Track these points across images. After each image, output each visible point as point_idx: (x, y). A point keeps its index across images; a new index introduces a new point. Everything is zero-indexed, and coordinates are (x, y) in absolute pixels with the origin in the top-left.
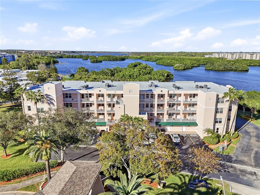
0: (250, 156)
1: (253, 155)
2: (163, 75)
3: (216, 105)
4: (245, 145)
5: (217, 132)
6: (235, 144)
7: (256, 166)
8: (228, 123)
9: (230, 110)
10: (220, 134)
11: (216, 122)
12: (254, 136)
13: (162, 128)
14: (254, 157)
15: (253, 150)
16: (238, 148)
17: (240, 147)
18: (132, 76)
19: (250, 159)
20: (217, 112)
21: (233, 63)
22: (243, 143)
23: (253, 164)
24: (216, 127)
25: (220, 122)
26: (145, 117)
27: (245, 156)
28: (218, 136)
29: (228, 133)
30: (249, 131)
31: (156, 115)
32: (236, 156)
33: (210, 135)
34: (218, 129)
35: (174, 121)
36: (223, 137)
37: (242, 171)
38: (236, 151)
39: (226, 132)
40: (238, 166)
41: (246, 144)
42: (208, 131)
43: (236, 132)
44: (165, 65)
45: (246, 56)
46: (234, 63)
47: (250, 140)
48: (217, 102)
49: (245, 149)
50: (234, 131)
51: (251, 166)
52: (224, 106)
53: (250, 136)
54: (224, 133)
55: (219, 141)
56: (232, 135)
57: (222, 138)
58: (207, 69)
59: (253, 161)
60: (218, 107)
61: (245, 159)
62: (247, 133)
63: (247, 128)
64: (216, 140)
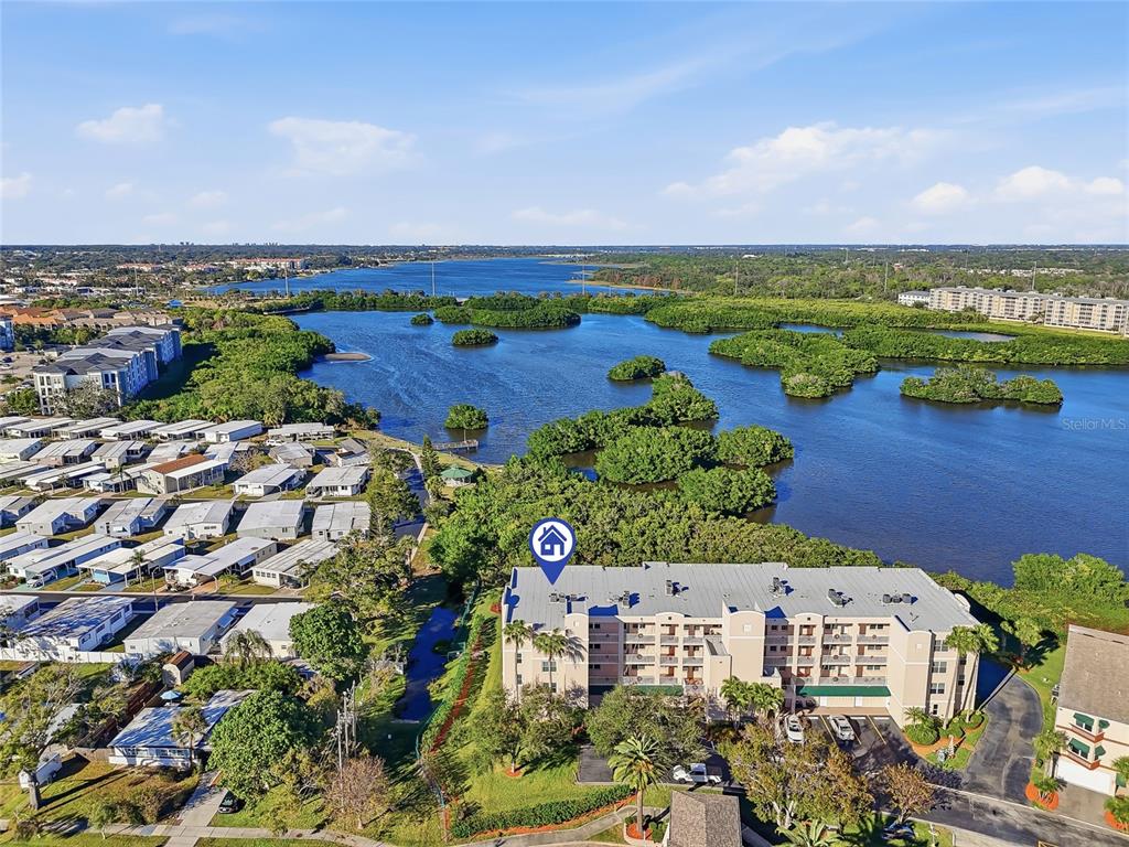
0: (998, 773)
1: (1005, 772)
2: (758, 450)
3: (932, 656)
4: (994, 745)
5: (935, 712)
6: (972, 745)
7: (1007, 796)
8: (959, 691)
9: (962, 662)
10: (941, 717)
11: (931, 691)
12: (1017, 721)
13: (808, 699)
14: (1009, 776)
15: (1008, 758)
16: (979, 754)
17: (982, 752)
18: (657, 462)
19: (999, 780)
20: (932, 669)
21: (1010, 352)
22: (991, 740)
23: (1003, 792)
24: (932, 703)
25: (942, 691)
26: (776, 681)
27: (989, 773)
28: (937, 724)
29: (959, 714)
30: (1008, 706)
31: (794, 672)
32: (971, 773)
33: (919, 722)
34: (936, 706)
35: (835, 684)
36: (948, 726)
37: (978, 806)
38: (973, 762)
39: (955, 711)
40: (973, 796)
41: (997, 744)
42: (914, 713)
43: (978, 713)
44: (745, 366)
45: (1062, 312)
46: (1014, 355)
47: (1007, 731)
48: (934, 648)
49: (993, 755)
50: (972, 708)
51: (999, 795)
52: (950, 657)
53: (1010, 721)
54: (950, 716)
55: (938, 738)
56: (967, 721)
57: (944, 727)
58: (907, 393)
59: (1003, 784)
60: (935, 660)
61: (989, 780)
62: (1004, 710)
63: (1005, 697)
64: (932, 736)
